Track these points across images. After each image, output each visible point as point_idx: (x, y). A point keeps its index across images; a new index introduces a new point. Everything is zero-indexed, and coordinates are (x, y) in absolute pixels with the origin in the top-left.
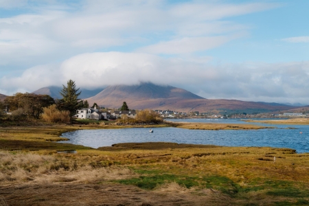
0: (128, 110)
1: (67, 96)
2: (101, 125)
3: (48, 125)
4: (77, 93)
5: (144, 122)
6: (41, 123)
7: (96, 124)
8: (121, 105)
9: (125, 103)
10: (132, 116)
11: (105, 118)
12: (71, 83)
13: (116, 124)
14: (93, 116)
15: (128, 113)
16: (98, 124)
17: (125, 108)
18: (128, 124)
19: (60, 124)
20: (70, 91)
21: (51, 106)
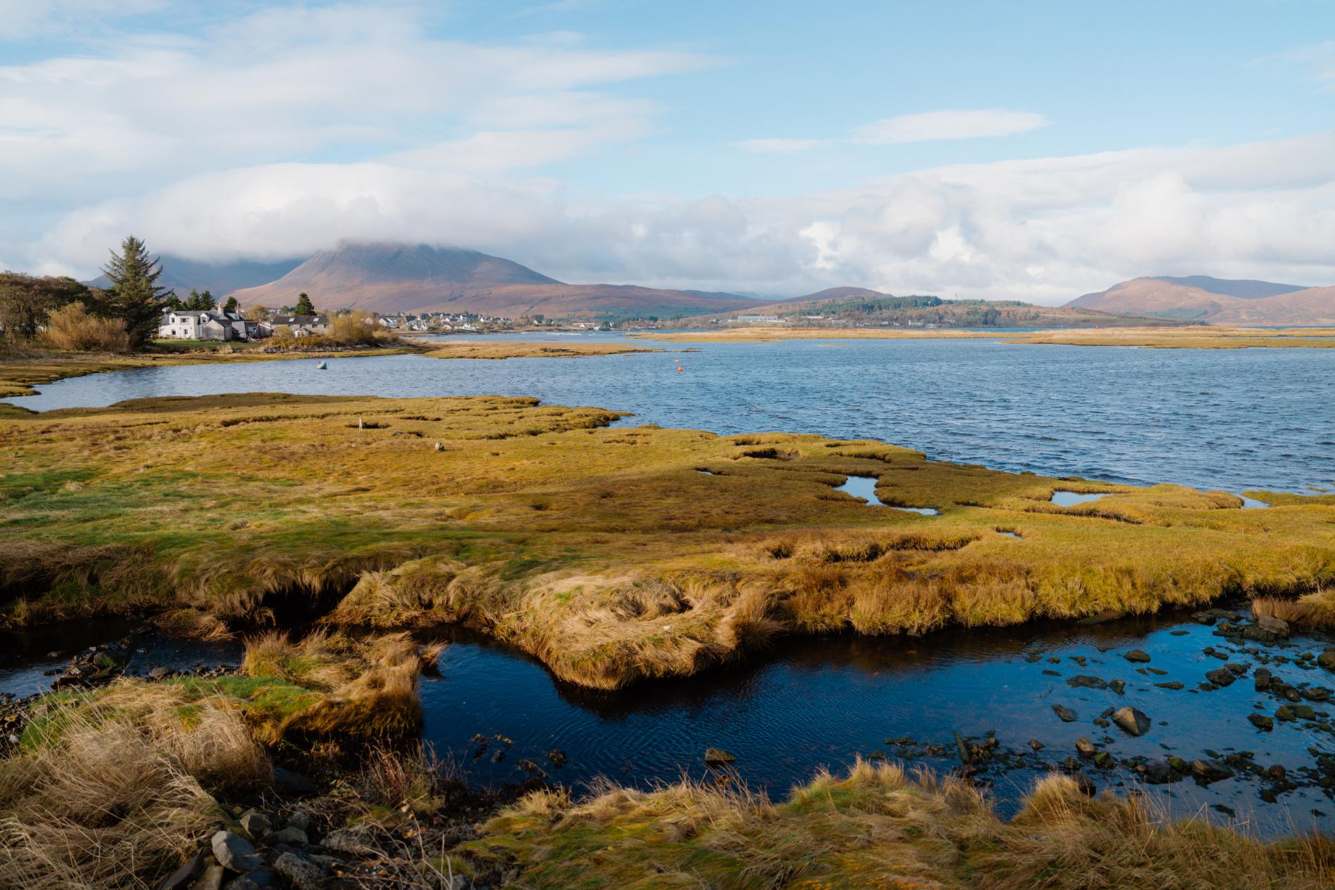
0: (314, 314)
1: (126, 280)
2: (221, 354)
3: (62, 356)
4: (152, 271)
5: (338, 344)
6: (42, 351)
7: (208, 353)
8: (294, 301)
9: (304, 296)
10: (320, 329)
11: (243, 335)
12: (133, 246)
13: (262, 349)
14: (207, 330)
15: (310, 322)
16: (214, 350)
17: (306, 310)
18: (296, 349)
19: (97, 352)
20: (133, 267)
21: (69, 307)
